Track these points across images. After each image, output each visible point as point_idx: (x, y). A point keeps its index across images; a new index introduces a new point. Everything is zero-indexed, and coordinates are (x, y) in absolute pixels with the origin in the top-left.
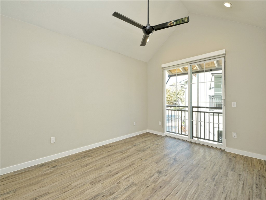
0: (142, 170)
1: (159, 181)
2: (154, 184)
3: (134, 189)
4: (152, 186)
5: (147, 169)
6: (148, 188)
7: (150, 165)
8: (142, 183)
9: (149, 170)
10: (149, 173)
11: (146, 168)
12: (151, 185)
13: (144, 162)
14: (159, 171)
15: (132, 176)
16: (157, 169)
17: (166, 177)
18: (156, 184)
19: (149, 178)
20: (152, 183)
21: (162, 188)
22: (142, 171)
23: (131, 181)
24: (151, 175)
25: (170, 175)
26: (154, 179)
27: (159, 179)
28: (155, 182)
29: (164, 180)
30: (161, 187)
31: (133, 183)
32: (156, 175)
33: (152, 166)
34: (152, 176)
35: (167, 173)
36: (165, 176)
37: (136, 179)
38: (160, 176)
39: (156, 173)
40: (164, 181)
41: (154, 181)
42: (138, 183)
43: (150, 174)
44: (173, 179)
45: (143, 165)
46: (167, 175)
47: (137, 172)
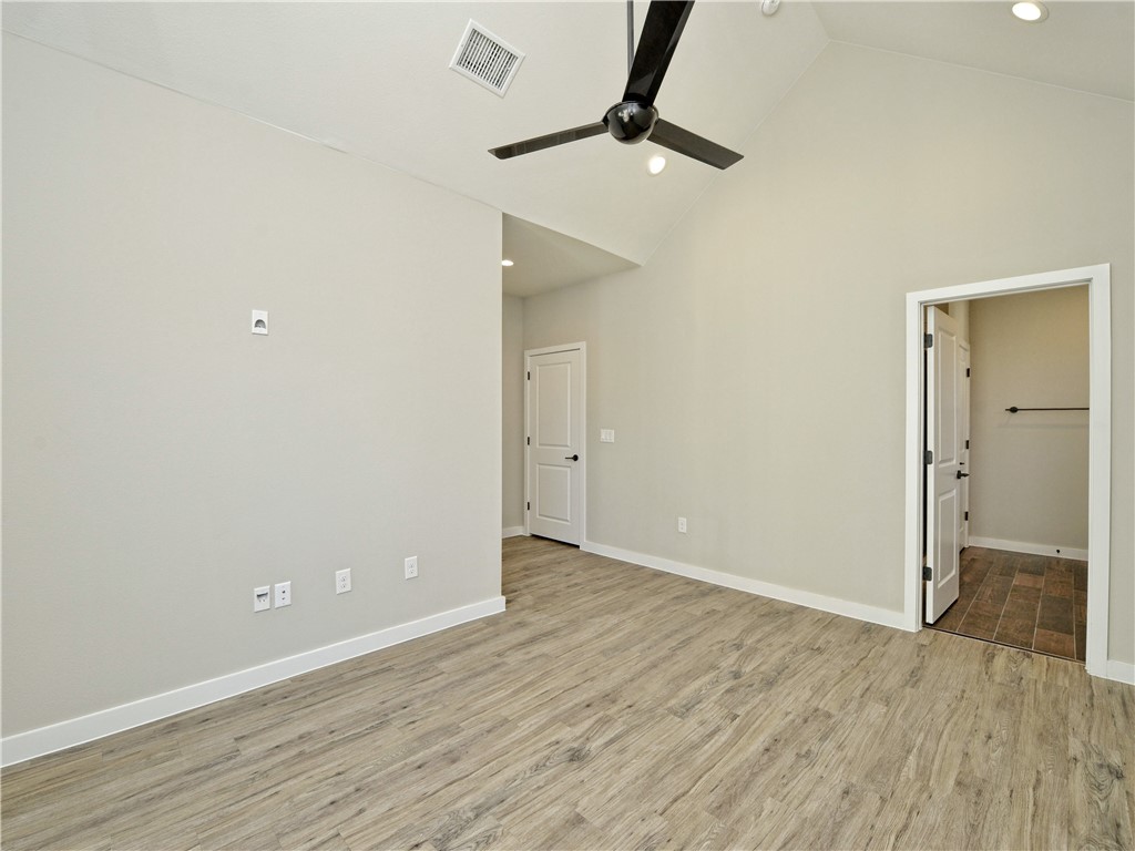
0: (662, 772)
1: (587, 724)
2: (608, 713)
3: (673, 702)
4: (615, 709)
5: (637, 778)
6: (628, 703)
7: (618, 800)
8: (653, 718)
9: (625, 771)
10: (628, 755)
11: (639, 782)
12: (619, 711)
13: (657, 824)
14: (576, 765)
15: (695, 738)
16: (584, 774)
17: (553, 739)
18: (601, 714)
19: (626, 733)
20: (616, 717)
21: (585, 704)
22: (657, 766)
23: (692, 722)
24: (616, 746)
25: (534, 743)
26: (607, 729)
27: (588, 730)
28: (606, 721)
29: (570, 726)
30: (588, 706)
31: (682, 716)
32: (594, 745)
33: (611, 793)
34: (612, 741)
35: (545, 753)
36: (558, 743)
37: (676, 727)
38: (581, 740)
39: (594, 753)
40: (572, 721)
41: (608, 721)
42: (663, 717)
43: (622, 751)
44: (533, 728)
45: (661, 804)
46: (550, 745)
47: (678, 758)
